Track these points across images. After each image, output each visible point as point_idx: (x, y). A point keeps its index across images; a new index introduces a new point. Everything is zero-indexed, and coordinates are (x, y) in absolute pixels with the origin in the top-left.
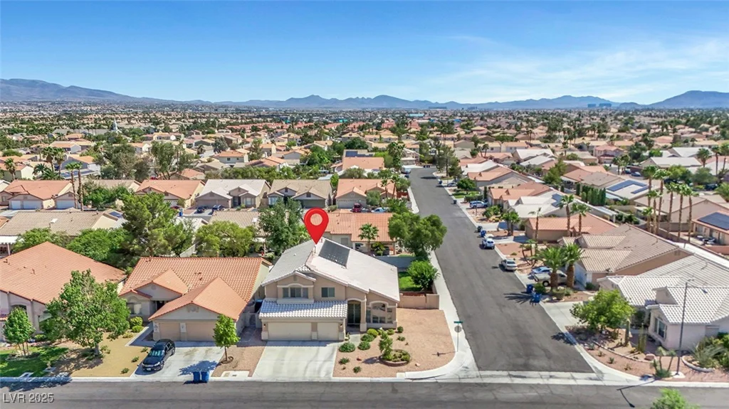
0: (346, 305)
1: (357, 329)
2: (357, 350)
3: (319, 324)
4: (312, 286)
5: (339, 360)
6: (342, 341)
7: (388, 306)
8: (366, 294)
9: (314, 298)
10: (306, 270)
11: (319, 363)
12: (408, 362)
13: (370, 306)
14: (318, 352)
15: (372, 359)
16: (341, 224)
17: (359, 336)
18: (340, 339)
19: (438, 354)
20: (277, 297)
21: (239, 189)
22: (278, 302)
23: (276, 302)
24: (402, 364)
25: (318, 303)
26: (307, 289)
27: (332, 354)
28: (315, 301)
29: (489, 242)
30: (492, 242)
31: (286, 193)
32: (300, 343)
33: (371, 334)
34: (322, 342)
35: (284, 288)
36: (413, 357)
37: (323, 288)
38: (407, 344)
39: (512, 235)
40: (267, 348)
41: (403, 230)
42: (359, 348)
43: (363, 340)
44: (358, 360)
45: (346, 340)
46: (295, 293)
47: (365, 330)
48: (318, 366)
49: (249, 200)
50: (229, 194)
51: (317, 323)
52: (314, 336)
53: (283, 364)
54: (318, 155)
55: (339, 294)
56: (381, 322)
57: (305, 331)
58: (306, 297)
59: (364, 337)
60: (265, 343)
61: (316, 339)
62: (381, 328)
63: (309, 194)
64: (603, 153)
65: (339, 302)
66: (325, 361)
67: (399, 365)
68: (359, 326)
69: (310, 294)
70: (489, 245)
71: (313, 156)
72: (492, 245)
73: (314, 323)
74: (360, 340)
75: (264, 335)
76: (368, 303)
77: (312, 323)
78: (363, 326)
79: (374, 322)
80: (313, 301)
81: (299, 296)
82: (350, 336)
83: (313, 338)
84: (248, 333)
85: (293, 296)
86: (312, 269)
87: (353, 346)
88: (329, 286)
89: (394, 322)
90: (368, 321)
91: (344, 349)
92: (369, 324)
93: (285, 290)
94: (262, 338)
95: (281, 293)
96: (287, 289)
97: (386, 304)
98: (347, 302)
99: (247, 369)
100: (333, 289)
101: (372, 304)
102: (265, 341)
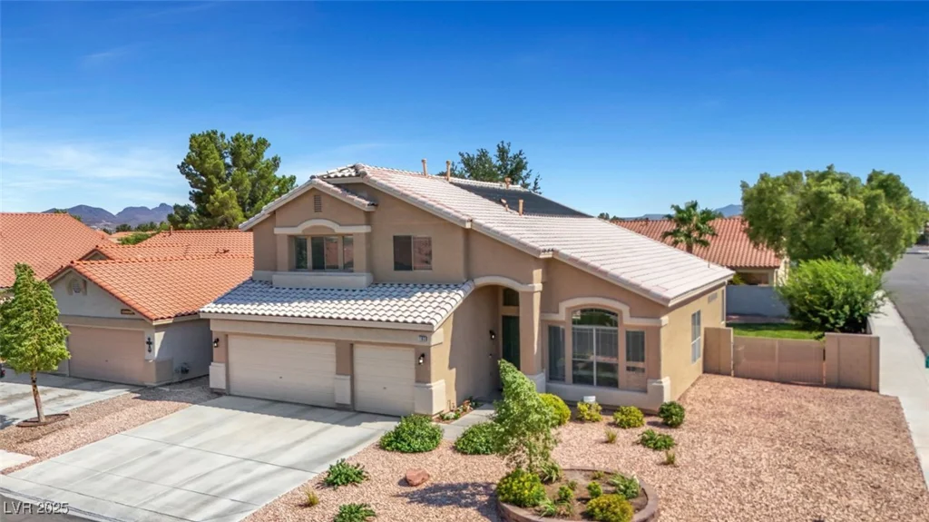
0: (461, 295)
2: (443, 449)
3: (358, 352)
7: (629, 321)
9: (370, 269)
10: (347, 173)
13: (562, 316)
18: (418, 410)
20: (275, 268)
22: (274, 279)
26: (351, 237)
28: (374, 283)
37: (394, 237)
38: (671, 463)
42: (456, 447)
44: (405, 482)
45: (443, 419)
46: (322, 255)
51: (352, 345)
52: (343, 393)
53: (156, 453)
61: (348, 401)
62: (591, 400)
73: (346, 345)
75: (216, 376)
76: (548, 304)
77: (337, 343)
79: (578, 380)
80: (367, 278)
81: (334, 268)
82: (472, 411)
83: (339, 399)
85: (318, 265)
88: (418, 231)
89: (652, 385)
90: (557, 374)
92: (559, 386)
93: (298, 243)
94: (212, 385)
95: (284, 253)
96: (304, 238)
97: (621, 312)
98: (469, 288)
99: (41, 450)
100: (428, 242)
101: (568, 309)
102: (218, 393)
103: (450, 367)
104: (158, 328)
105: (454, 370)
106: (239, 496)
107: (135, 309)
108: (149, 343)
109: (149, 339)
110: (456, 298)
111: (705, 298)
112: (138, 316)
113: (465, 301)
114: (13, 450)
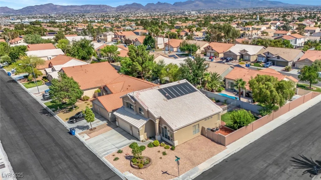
4: (135, 105)
7: (170, 130)
8: (156, 118)
19: (165, 173)
21: (244, 51)
22: (125, 108)
31: (268, 55)
33: (153, 143)
34: (133, 137)
35: (127, 102)
37: (139, 108)
38: (161, 158)
40: (114, 131)
48: (110, 148)
49: (247, 57)
50: (239, 53)
52: (131, 133)
57: (128, 128)
58: (133, 110)
62: (163, 143)
63: (278, 57)
65: (145, 118)
66: (116, 147)
73: (131, 126)
78: (158, 137)
80: (136, 113)
85: (131, 108)
89: (173, 142)
92: (163, 137)
95: (125, 104)
98: (148, 120)
99: (91, 136)
100: (143, 110)
101: (164, 126)
102: (117, 127)
103: (145, 132)
104: (110, 113)
105: (146, 133)
106: (108, 152)
108: (109, 115)
110: (145, 122)
111: (204, 120)
113: (147, 122)
114: (88, 135)
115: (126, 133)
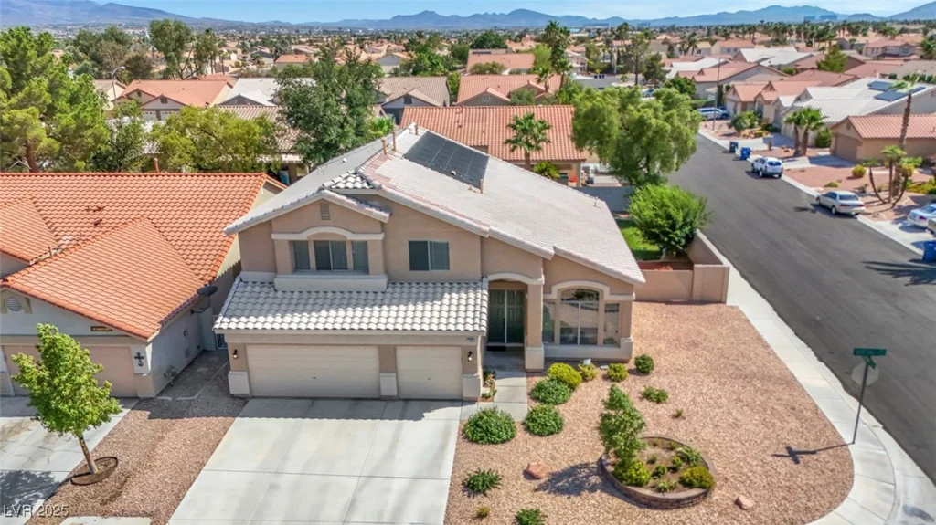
0: (483, 296)
1: (517, 360)
2: (521, 434)
3: (401, 353)
4: (380, 237)
5: (463, 476)
6: (472, 401)
7: (608, 297)
8: (544, 260)
9: (386, 272)
10: (359, 185)
11: (398, 485)
12: (706, 488)
13: (554, 295)
14: (396, 438)
15: (572, 471)
16: (465, 127)
17: (522, 383)
18: (466, 394)
19: (794, 455)
20: (275, 270)
22: (276, 281)
23: (271, 284)
24: (690, 502)
25: (397, 288)
26: (365, 243)
27: (443, 447)
28: (392, 282)
29: (771, 164)
30: (778, 164)
32: (346, 405)
33: (559, 380)
34: (409, 404)
35: (294, 244)
36: (717, 467)
37: (411, 243)
38: (678, 416)
39: (804, 154)
40: (239, 423)
41: (611, 123)
42: (528, 429)
43: (537, 399)
44: (529, 475)
45: (486, 397)
46: (328, 258)
47: (540, 365)
48: (391, 500)
51: (394, 347)
52: (388, 386)
53: (273, 487)
54: (429, 58)
55: (462, 259)
56: (585, 342)
57: (360, 369)
58: (363, 268)
59: (540, 388)
60: (241, 405)
61: (394, 393)
62: (588, 362)
63: (407, 98)
64: (880, 52)
65: (462, 284)
66: (417, 479)
67: (678, 504)
68: (520, 353)
69: (375, 258)
70: (770, 169)
71: (420, 60)
72: (777, 169)
73: (387, 348)
74: (526, 398)
75: (237, 383)
76: (547, 289)
77: (380, 347)
78: (534, 354)
79: (564, 341)
80: (383, 282)
81: (342, 267)
82: (497, 382)
83: (384, 392)
84: (202, 370)
85: (324, 266)
86: (377, 183)
87: (508, 419)
88: (433, 236)
89: (624, 342)
90: (548, 337)
91: (480, 432)
92: (550, 347)
93: (298, 249)
94: (232, 391)
95: (285, 257)
96: (306, 243)
97: (602, 291)
98: (486, 285)
99: (145, 509)
100: (445, 247)
101: (559, 290)
104: (150, 343)
107: (112, 326)
108: (139, 357)
109: (139, 354)
112: (116, 332)
114: (104, 515)
115: (348, 402)
